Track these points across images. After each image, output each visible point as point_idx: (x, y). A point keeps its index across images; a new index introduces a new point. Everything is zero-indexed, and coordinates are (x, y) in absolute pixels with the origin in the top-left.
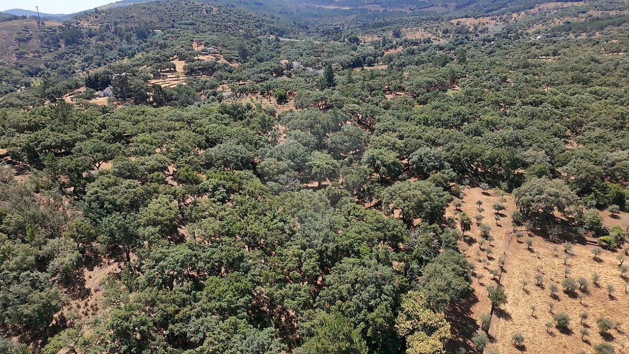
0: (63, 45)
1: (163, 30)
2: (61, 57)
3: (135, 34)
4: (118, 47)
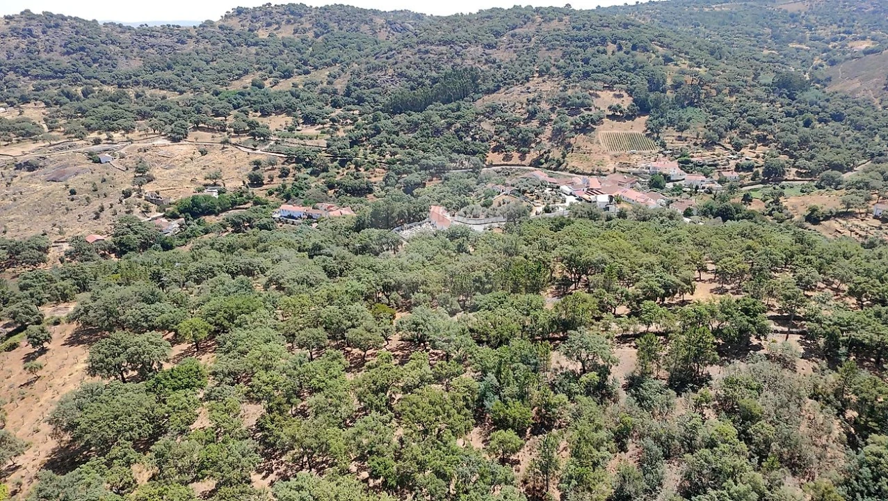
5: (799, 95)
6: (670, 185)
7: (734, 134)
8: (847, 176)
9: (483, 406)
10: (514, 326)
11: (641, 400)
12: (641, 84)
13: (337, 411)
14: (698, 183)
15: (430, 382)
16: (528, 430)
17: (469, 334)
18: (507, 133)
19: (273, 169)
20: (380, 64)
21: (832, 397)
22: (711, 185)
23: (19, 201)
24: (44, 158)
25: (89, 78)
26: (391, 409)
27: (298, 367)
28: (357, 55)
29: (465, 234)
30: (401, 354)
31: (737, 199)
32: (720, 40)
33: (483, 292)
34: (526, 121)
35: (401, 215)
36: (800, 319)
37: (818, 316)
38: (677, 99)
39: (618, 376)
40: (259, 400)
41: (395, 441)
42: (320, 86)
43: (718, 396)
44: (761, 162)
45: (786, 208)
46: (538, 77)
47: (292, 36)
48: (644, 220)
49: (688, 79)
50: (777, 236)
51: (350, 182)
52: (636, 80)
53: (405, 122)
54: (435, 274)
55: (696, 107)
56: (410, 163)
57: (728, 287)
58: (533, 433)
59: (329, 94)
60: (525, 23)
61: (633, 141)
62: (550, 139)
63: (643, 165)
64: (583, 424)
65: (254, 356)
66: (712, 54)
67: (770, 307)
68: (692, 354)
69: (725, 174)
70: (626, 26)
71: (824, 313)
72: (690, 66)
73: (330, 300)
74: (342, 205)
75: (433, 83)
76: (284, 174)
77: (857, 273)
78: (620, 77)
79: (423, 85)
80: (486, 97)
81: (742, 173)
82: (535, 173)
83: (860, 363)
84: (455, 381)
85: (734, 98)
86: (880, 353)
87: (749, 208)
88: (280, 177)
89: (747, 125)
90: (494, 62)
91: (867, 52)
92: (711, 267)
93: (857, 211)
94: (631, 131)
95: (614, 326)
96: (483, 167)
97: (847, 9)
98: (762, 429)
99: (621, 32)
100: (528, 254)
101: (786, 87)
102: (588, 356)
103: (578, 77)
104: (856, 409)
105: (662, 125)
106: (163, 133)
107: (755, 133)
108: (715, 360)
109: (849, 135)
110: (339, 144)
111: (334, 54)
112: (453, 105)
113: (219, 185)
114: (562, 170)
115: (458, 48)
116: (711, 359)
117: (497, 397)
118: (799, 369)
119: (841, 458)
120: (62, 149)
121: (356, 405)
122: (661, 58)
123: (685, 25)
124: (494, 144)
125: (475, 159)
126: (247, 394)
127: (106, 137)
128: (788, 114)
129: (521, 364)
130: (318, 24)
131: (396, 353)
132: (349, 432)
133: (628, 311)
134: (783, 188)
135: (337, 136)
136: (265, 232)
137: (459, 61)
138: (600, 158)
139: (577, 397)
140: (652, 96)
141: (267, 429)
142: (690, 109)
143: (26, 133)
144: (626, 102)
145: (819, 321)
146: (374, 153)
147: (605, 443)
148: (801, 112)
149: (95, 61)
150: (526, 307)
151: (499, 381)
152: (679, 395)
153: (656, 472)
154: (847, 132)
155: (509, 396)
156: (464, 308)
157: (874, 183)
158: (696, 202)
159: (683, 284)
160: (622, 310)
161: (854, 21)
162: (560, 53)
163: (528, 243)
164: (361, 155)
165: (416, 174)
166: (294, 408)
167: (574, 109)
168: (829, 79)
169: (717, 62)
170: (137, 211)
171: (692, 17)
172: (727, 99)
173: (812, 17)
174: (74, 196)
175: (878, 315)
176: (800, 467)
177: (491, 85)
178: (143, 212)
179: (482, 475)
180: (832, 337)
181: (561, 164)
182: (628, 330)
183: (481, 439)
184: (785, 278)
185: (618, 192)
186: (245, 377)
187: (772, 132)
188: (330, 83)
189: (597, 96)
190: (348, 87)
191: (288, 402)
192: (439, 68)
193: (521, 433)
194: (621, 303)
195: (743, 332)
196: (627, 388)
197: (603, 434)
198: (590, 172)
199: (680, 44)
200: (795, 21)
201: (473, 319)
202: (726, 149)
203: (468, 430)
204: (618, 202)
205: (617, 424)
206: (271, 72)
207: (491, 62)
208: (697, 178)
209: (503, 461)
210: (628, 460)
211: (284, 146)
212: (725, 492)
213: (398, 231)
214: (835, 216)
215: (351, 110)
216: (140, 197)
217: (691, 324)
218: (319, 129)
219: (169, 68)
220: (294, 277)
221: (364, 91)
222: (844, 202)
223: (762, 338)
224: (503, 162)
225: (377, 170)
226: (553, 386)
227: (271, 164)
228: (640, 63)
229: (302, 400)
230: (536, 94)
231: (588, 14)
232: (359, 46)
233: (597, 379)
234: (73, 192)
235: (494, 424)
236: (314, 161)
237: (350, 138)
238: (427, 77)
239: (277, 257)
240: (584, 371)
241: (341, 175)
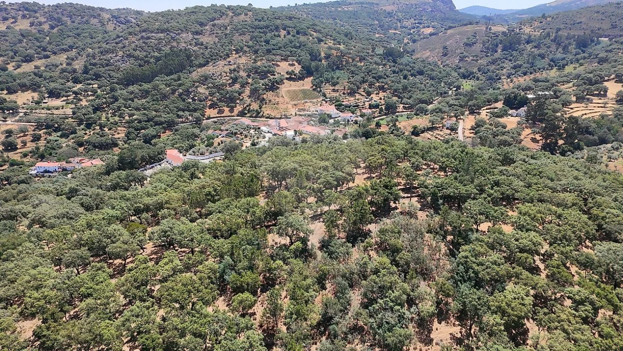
0: (499, 51)
1: (610, 40)
2: (493, 62)
3: (575, 43)
4: (551, 57)
5: (398, 60)
6: (332, 121)
7: (366, 86)
8: (430, 107)
9: (224, 280)
10: (240, 220)
11: (330, 254)
12: (306, 57)
13: (107, 308)
14: (349, 118)
15: (181, 272)
16: (259, 291)
17: (207, 232)
18: (218, 94)
19: (25, 136)
20: (111, 48)
21: (438, 229)
22: (356, 118)
26: (153, 297)
27: (67, 281)
28: (90, 42)
29: (195, 165)
30: (155, 257)
31: (373, 126)
32: (350, 28)
33: (214, 202)
34: (231, 85)
35: (143, 159)
36: (416, 188)
37: (426, 184)
38: (329, 66)
39: (314, 241)
40: (33, 316)
41: (158, 320)
42: (60, 67)
43: (376, 242)
44: (383, 102)
45: (400, 128)
46: (236, 54)
47: (29, 28)
48: (319, 143)
49: (334, 52)
50: (397, 142)
51: (97, 139)
52: (302, 54)
53: (137, 91)
54: (175, 195)
55: (341, 70)
56: (146, 121)
57: (374, 175)
58: (262, 291)
59: (69, 73)
60: (221, 17)
61: (305, 94)
62: (249, 97)
63: (314, 109)
64: (296, 277)
65: (24, 280)
66: (346, 36)
67: (399, 184)
68: (358, 218)
69: (364, 111)
70: (290, 18)
71: (428, 181)
72: (334, 44)
73: (90, 226)
74: (92, 157)
75: (157, 61)
76: (36, 138)
77: (442, 157)
78: (291, 52)
79: (148, 62)
80: (199, 70)
81: (373, 110)
82: (241, 120)
83: (450, 208)
84: (200, 267)
85: (363, 64)
86: (459, 200)
87: (380, 130)
88: (32, 141)
89: (372, 80)
90: (202, 44)
91: (431, 34)
92: (362, 165)
93: (438, 126)
94: (303, 88)
95: (307, 210)
96: (204, 120)
97: (418, 9)
98: (404, 256)
99: (288, 22)
100: (244, 172)
101: (391, 55)
102: (293, 232)
103: (263, 53)
104: (452, 234)
105: (322, 82)
107: (377, 84)
108: (372, 219)
109: (428, 83)
110: (84, 111)
111: (70, 41)
112: (175, 76)
114: (261, 117)
115: (173, 35)
116: (369, 220)
117: (233, 272)
118: (419, 217)
119: (448, 265)
121: (122, 300)
122: (316, 39)
123: (328, 19)
124: (209, 103)
125: (197, 114)
126: (21, 313)
128: (394, 72)
129: (247, 246)
130: (51, 18)
131: (151, 257)
132: (118, 322)
133: (316, 199)
134: (397, 116)
135: (81, 105)
136: (23, 186)
137: (175, 44)
138: (285, 107)
139: (289, 260)
140: (313, 64)
141: (44, 336)
142: (337, 71)
144: (297, 69)
145: (426, 187)
146: (115, 116)
147: (311, 287)
148: (401, 71)
150: (246, 206)
151: (233, 260)
152: (353, 246)
153: (346, 297)
154: (428, 81)
155: (242, 268)
156: (201, 216)
157: (444, 109)
158: (350, 129)
159: (347, 176)
160: (312, 200)
161: (422, 16)
162: (249, 37)
163: (242, 165)
164: (103, 118)
165: (152, 129)
166: (67, 315)
167: (263, 74)
168: (413, 51)
169: (350, 42)
171: (331, 14)
172: (359, 64)
173: (399, 14)
175: (456, 178)
176: (427, 274)
177: (201, 61)
179: (229, 328)
180: (434, 195)
181: (259, 113)
182: (317, 211)
183: (226, 304)
184: (405, 165)
185: (300, 128)
186: (18, 301)
187: (386, 83)
188: (68, 64)
189: (278, 66)
190: (85, 67)
191: (62, 311)
192: (160, 50)
193: (254, 293)
194: (310, 195)
195: (386, 200)
196: (321, 249)
197: (309, 281)
198: (280, 117)
199: (326, 30)
200: (391, 17)
201: (208, 222)
202: (362, 95)
203: (214, 299)
204: (301, 134)
205: (317, 272)
206: (12, 58)
207: (199, 45)
208: (347, 115)
209: (243, 316)
210: (328, 293)
211: (32, 117)
212: (388, 299)
213: (143, 171)
214: (427, 130)
215: (90, 84)
217: (355, 200)
218: (64, 101)
220: (55, 214)
221: (99, 69)
222: (430, 121)
223: (397, 202)
224: (218, 115)
225: (119, 128)
226: (272, 257)
227: (22, 131)
228: (304, 42)
229: (75, 308)
230: (236, 66)
231: (265, 11)
232: (90, 34)
233: (301, 245)
235: (233, 292)
236: (63, 126)
237: (93, 106)
238: (151, 57)
239: (37, 202)
240: (292, 243)
241: (88, 135)
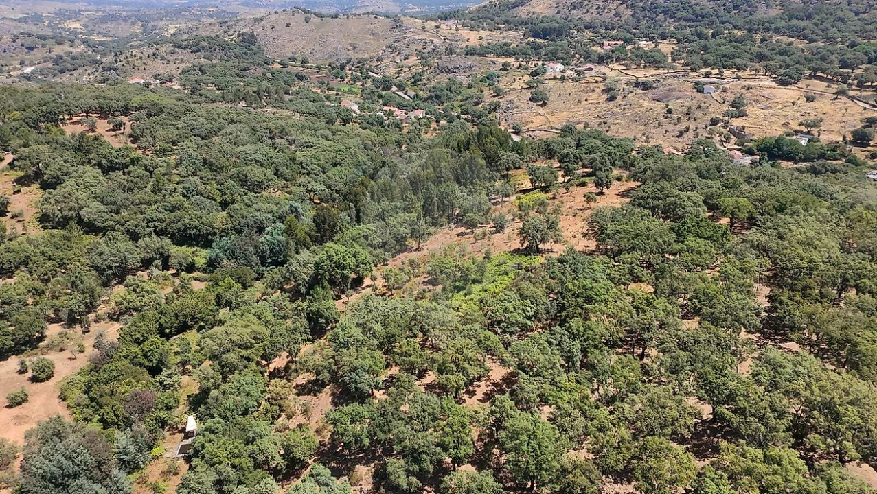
23: (627, 111)
24: (659, 81)
25: (723, 23)
106: (774, 76)
113: (812, 135)
120: (675, 77)
127: (718, 72)
143: (653, 61)
149: (736, 7)
170: (717, 138)
174: (669, 115)
178: (722, 141)
216: (724, 128)
219: (809, 17)
234: (669, 111)
